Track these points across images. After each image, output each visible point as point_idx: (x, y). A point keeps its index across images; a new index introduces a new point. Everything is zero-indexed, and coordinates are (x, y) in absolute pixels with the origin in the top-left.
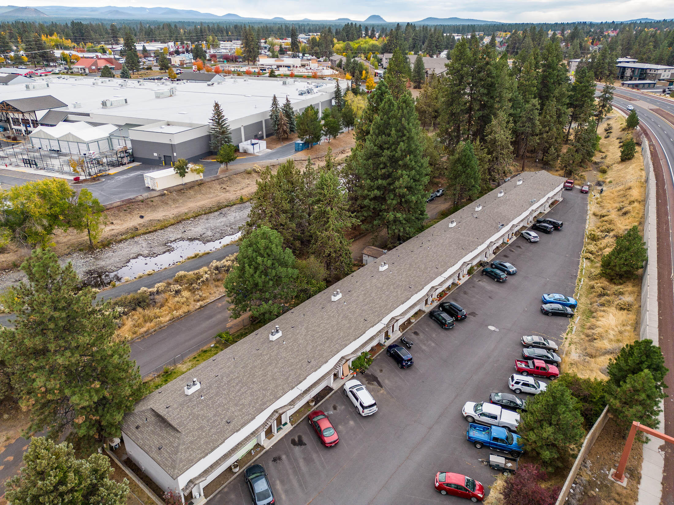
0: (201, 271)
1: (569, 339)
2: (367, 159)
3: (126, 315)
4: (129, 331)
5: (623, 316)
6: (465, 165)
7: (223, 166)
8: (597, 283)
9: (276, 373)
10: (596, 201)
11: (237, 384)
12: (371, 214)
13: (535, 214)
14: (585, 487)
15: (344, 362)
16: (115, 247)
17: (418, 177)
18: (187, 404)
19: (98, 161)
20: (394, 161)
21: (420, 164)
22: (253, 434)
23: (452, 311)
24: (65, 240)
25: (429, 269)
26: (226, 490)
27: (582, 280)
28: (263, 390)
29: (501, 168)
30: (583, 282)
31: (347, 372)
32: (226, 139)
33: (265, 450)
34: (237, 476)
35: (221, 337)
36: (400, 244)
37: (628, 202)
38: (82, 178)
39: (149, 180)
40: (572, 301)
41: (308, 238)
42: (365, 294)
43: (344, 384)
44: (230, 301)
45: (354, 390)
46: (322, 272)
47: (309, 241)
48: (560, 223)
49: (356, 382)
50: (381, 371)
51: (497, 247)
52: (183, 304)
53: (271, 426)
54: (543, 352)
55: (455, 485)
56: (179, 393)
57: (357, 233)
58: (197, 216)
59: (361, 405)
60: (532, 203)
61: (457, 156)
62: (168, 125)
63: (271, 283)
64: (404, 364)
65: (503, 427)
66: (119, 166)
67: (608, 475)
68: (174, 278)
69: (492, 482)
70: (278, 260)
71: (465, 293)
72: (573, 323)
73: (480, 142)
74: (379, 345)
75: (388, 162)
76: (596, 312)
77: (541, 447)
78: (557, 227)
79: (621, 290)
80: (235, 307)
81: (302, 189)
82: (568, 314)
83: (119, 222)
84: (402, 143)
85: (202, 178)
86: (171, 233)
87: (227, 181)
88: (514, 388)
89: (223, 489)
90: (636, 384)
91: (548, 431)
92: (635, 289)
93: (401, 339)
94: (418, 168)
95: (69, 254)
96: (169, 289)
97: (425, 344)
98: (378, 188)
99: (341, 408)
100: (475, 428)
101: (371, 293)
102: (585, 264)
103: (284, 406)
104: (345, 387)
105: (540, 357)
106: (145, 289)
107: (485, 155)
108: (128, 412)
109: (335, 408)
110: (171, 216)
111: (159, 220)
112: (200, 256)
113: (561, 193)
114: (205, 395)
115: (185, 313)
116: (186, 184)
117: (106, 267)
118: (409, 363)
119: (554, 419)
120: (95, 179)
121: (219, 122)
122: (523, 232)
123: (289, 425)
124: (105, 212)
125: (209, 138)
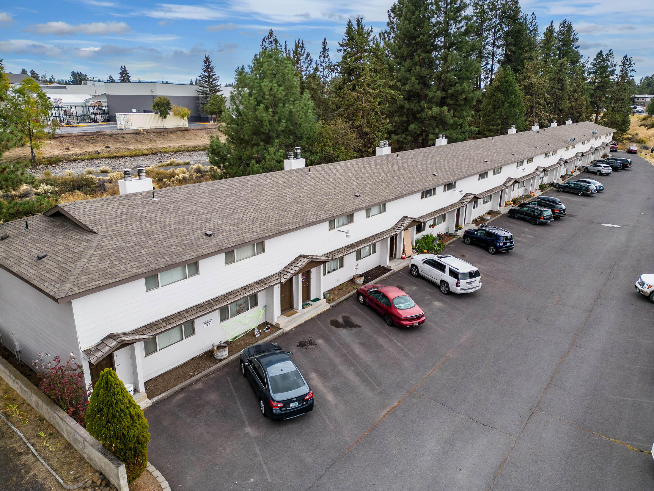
0: (178, 170)
6: (507, 93)
16: (66, 166)
19: (66, 112)
26: (199, 386)
31: (409, 250)
33: (280, 331)
34: (226, 365)
39: (122, 119)
45: (434, 258)
58: (177, 151)
66: (90, 123)
74: (449, 234)
78: (626, 165)
83: (77, 149)
85: (187, 125)
89: (190, 385)
99: (411, 288)
106: (93, 176)
112: (177, 165)
116: (166, 128)
118: (509, 244)
123: (323, 301)
124: (61, 139)
125: (198, 98)
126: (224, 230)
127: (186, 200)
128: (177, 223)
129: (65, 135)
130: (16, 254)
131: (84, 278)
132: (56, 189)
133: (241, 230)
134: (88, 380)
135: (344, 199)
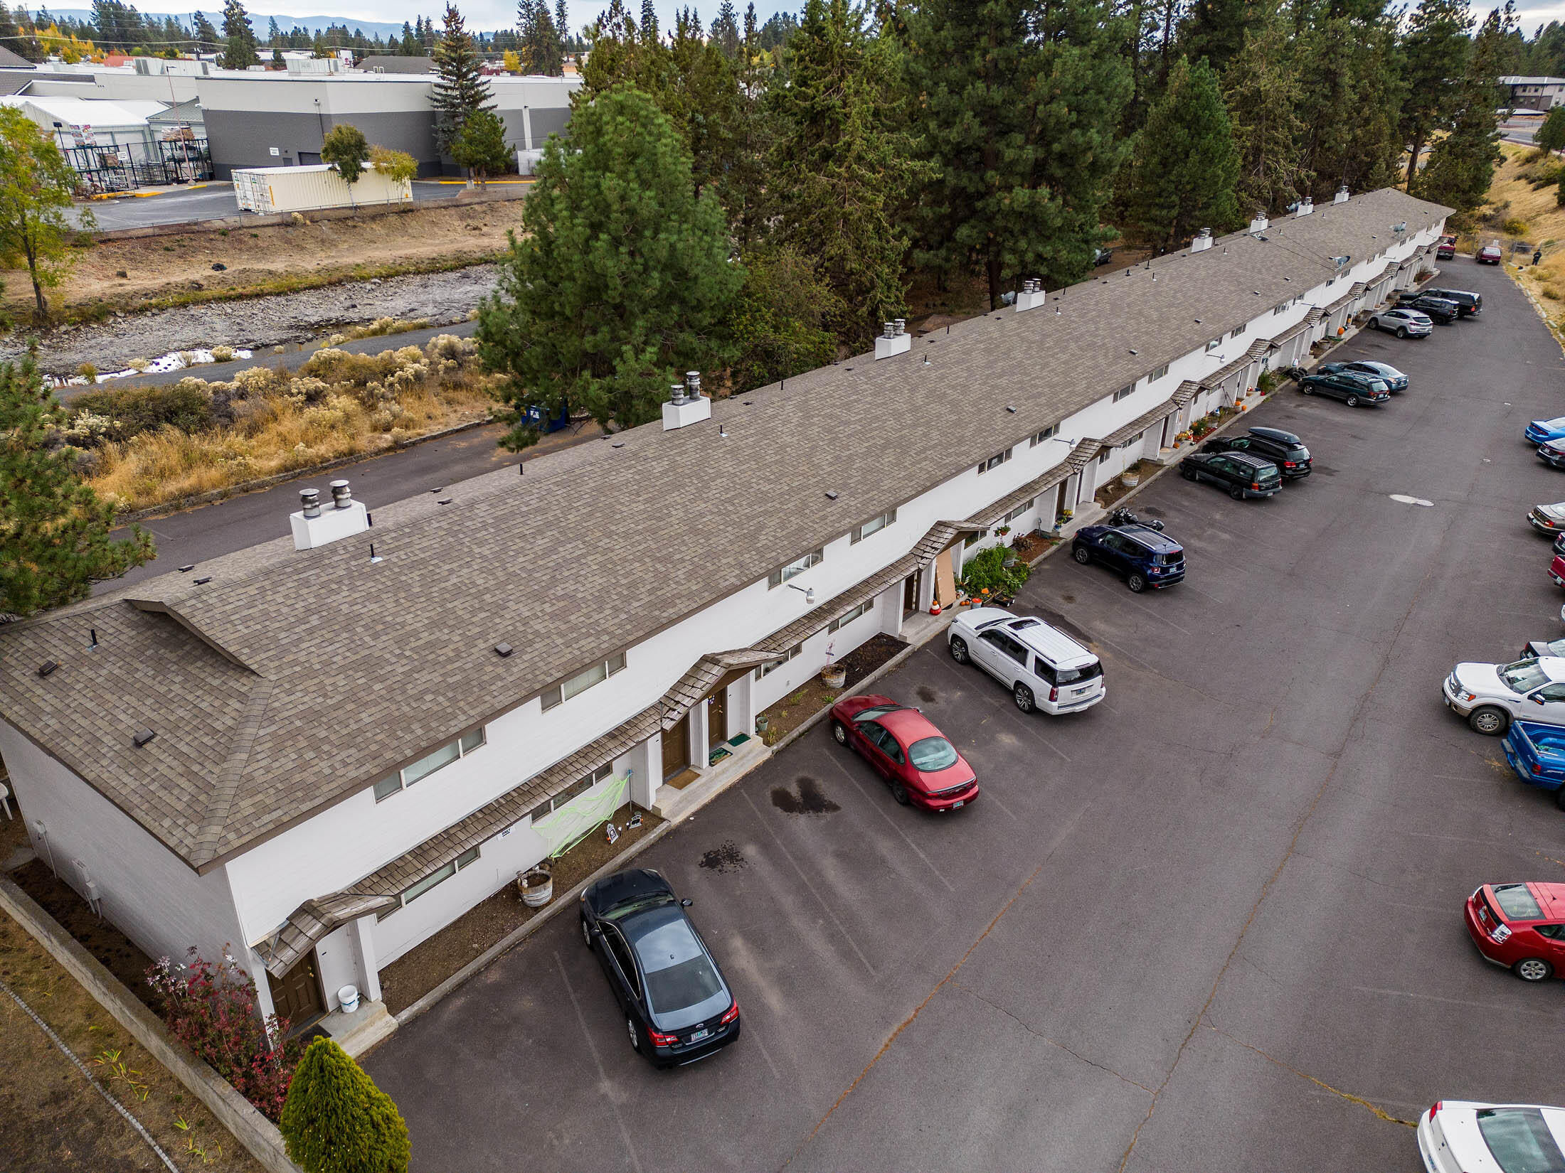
0: (400, 354)
3: (118, 440)
4: (125, 485)
6: (1198, 126)
7: (471, 184)
9: (702, 515)
10: (1531, 276)
15: (947, 538)
16: (124, 325)
19: (102, 157)
25: (1174, 321)
26: (494, 976)
28: (656, 559)
31: (949, 592)
33: (663, 827)
34: (548, 921)
39: (247, 184)
43: (951, 625)
45: (1003, 628)
48: (1475, 296)
49: (992, 613)
50: (1070, 599)
51: (1316, 344)
52: (333, 427)
58: (392, 275)
59: (1042, 671)
60: (1396, 236)
64: (1157, 572)
66: (167, 184)
68: (303, 362)
74: (1040, 534)
83: (142, 273)
85: (410, 196)
87: (484, 212)
89: (477, 973)
93: (1114, 517)
96: (283, 387)
99: (950, 696)
103: (742, 651)
104: (954, 630)
106: (198, 381)
109: (928, 695)
110: (312, 268)
111: (271, 273)
112: (398, 332)
114: (390, 552)
115: (339, 454)
116: (361, 207)
118: (1174, 568)
121: (459, 70)
123: (756, 741)
124: (104, 247)
125: (431, 116)
126: (537, 633)
127: (445, 554)
128: (433, 625)
129: (112, 236)
130: (84, 723)
131: (246, 806)
132: (118, 424)
133: (573, 629)
134: (266, 1005)
135: (800, 511)
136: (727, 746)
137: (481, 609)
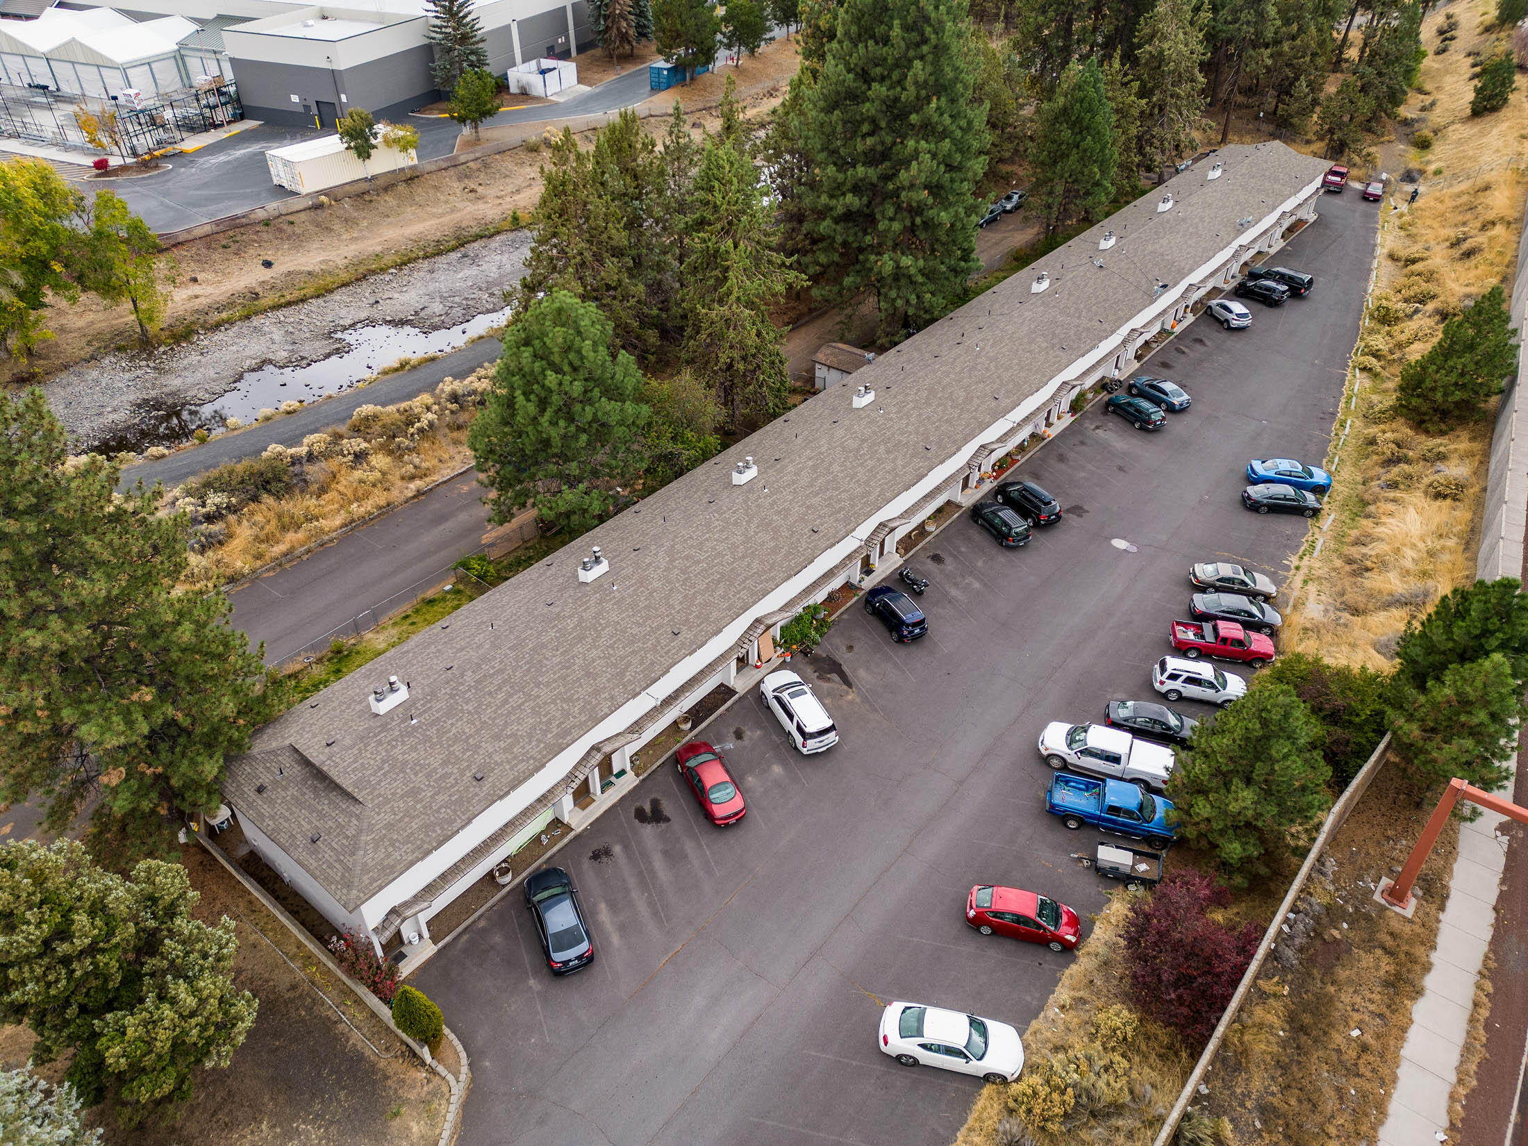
0: (417, 403)
1: (1304, 571)
2: (829, 110)
3: (235, 512)
4: (245, 551)
5: (1441, 512)
6: (1081, 127)
7: (467, 131)
8: (1384, 432)
9: (594, 661)
10: (1397, 223)
11: (500, 688)
12: (836, 257)
13: (1247, 256)
14: (1317, 919)
15: (760, 631)
16: (206, 342)
17: (958, 157)
18: (375, 736)
19: (152, 118)
20: (897, 112)
21: (963, 123)
22: (543, 800)
23: (1027, 505)
24: (80, 323)
25: (976, 401)
26: (482, 924)
27: (1349, 422)
28: (563, 700)
29: (1169, 136)
30: (1351, 429)
31: (768, 651)
32: (473, 58)
33: (572, 834)
34: (509, 892)
35: (468, 569)
36: (909, 336)
37: (1479, 225)
38: (114, 162)
39: (280, 166)
40: (1319, 476)
41: (678, 322)
42: (814, 468)
43: (762, 681)
44: (486, 481)
45: (785, 696)
46: (712, 411)
47: (681, 329)
48: (1306, 278)
49: (788, 676)
50: (850, 648)
51: (1146, 342)
52: (374, 485)
53: (587, 779)
54: (1240, 602)
55: (1013, 915)
56: (358, 708)
57: (803, 308)
58: (405, 262)
59: (799, 729)
60: (1242, 228)
61: (1061, 100)
62: (324, 18)
63: (584, 437)
64: (905, 633)
65: (1133, 781)
66: (206, 130)
67: (1373, 892)
68: (349, 422)
69: (1099, 905)
70: (599, 382)
71: (1062, 458)
72: (1317, 530)
73: (1123, 65)
74: (848, 587)
75: (880, 115)
76: (1375, 502)
77: (1222, 832)
78: (1297, 290)
79: (1442, 449)
80: (500, 496)
81: (660, 192)
82: (1307, 508)
83: (210, 276)
84: (918, 64)
85: (416, 162)
86: (343, 308)
87: (479, 170)
88: (1164, 689)
89: (474, 922)
90: (1468, 689)
91: (1244, 799)
92: (1477, 446)
93: (901, 574)
94: (958, 133)
95: (93, 358)
96: (337, 448)
97: (956, 585)
98: (856, 189)
99: (753, 735)
100: (1067, 782)
101: (831, 464)
102: (1358, 383)
103: (617, 735)
104: (763, 687)
105: (1231, 615)
106: (280, 448)
107: (1132, 98)
108: (235, 754)
109: (739, 735)
110: (341, 262)
111: (310, 273)
112: (414, 367)
113: (1313, 202)
114: (420, 715)
115: (380, 508)
116: (374, 178)
117: (186, 391)
118: (917, 631)
119: (1260, 769)
120: (147, 164)
121: (451, 9)
122: (1214, 302)
123: (630, 774)
124: (175, 252)
125: (429, 52)
126: (496, 763)
129: (181, 239)
135: (654, 648)
136: (613, 779)
137: (468, 750)
